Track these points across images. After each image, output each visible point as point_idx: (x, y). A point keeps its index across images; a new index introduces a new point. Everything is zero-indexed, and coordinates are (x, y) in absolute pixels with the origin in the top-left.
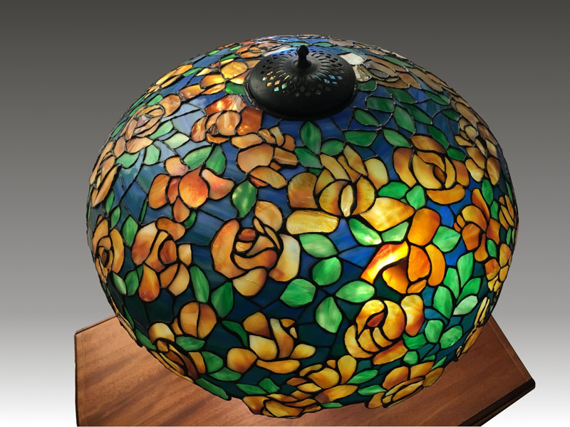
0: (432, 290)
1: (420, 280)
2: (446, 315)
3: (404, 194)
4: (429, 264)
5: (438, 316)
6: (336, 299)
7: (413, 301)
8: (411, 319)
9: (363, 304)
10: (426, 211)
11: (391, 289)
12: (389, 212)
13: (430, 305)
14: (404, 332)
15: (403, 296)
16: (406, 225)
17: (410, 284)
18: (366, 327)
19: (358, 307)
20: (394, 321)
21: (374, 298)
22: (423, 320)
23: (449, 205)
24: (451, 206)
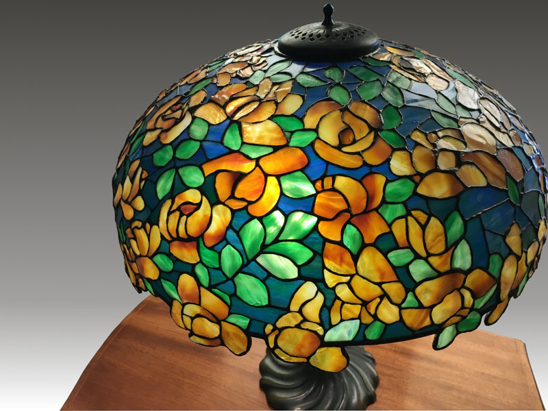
0: (248, 217)
1: (243, 199)
2: (248, 253)
3: (293, 130)
4: (261, 193)
5: (240, 247)
6: (177, 173)
7: (224, 213)
8: (213, 229)
9: (189, 188)
10: (300, 152)
11: (215, 190)
12: (266, 134)
13: (237, 230)
14: (202, 235)
15: (219, 202)
16: (271, 150)
17: (232, 196)
18: (179, 209)
19: (184, 188)
20: (200, 219)
21: (198, 188)
22: (223, 239)
23: (328, 163)
24: (330, 166)
